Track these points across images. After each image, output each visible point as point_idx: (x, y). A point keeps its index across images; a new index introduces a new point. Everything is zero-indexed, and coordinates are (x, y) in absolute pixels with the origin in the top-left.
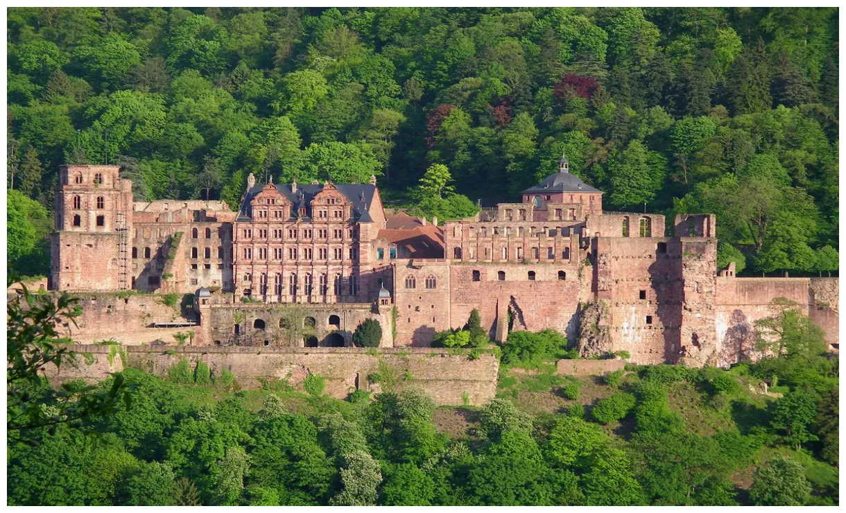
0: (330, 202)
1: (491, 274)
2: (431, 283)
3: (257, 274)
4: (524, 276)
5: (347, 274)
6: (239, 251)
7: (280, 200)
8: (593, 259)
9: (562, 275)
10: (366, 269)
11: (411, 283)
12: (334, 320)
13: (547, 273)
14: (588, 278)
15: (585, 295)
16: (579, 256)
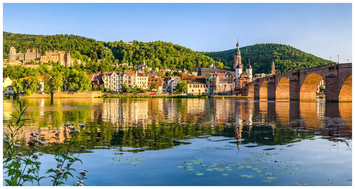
0: (34, 50)
1: (50, 57)
2: (44, 58)
3: (27, 59)
4: (53, 57)
5: (36, 58)
6: (25, 56)
7: (29, 50)
8: (59, 55)
9: (56, 57)
10: (37, 58)
11: (43, 58)
12: (36, 62)
13: (55, 57)
14: (59, 58)
15: (58, 60)
16: (58, 55)
